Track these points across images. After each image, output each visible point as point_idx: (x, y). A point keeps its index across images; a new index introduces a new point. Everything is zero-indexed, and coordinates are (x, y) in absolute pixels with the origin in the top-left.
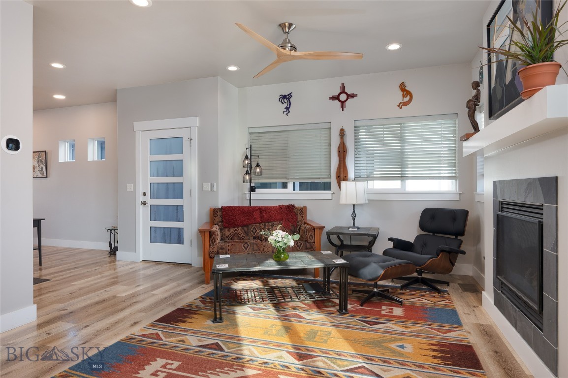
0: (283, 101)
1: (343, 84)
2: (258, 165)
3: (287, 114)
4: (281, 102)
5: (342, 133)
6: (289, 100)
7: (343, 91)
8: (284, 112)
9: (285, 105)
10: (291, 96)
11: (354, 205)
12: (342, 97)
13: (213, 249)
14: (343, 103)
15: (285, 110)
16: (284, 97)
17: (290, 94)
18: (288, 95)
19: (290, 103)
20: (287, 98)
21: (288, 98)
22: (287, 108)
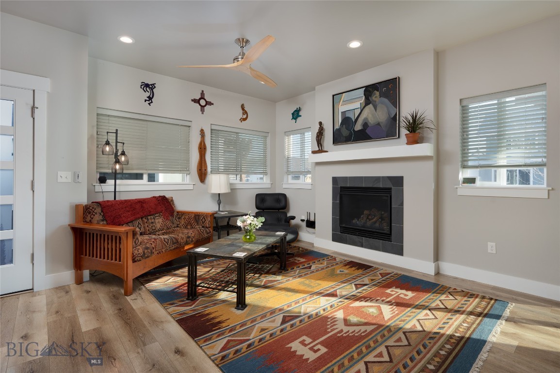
0: (145, 89)
1: (203, 91)
2: (123, 153)
3: (149, 104)
4: (143, 89)
5: (202, 132)
6: (152, 90)
7: (202, 98)
8: (146, 101)
9: (148, 94)
10: (155, 87)
11: (219, 194)
12: (202, 102)
13: (138, 251)
14: (203, 107)
15: (148, 99)
16: (147, 85)
17: (153, 84)
18: (151, 85)
19: (153, 93)
20: (149, 88)
21: (151, 88)
22: (150, 98)
